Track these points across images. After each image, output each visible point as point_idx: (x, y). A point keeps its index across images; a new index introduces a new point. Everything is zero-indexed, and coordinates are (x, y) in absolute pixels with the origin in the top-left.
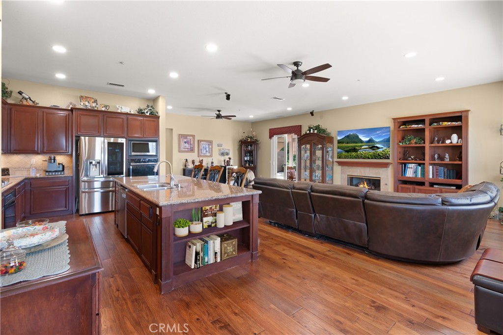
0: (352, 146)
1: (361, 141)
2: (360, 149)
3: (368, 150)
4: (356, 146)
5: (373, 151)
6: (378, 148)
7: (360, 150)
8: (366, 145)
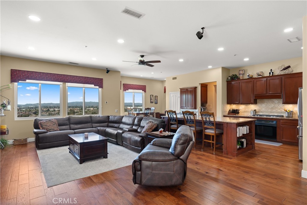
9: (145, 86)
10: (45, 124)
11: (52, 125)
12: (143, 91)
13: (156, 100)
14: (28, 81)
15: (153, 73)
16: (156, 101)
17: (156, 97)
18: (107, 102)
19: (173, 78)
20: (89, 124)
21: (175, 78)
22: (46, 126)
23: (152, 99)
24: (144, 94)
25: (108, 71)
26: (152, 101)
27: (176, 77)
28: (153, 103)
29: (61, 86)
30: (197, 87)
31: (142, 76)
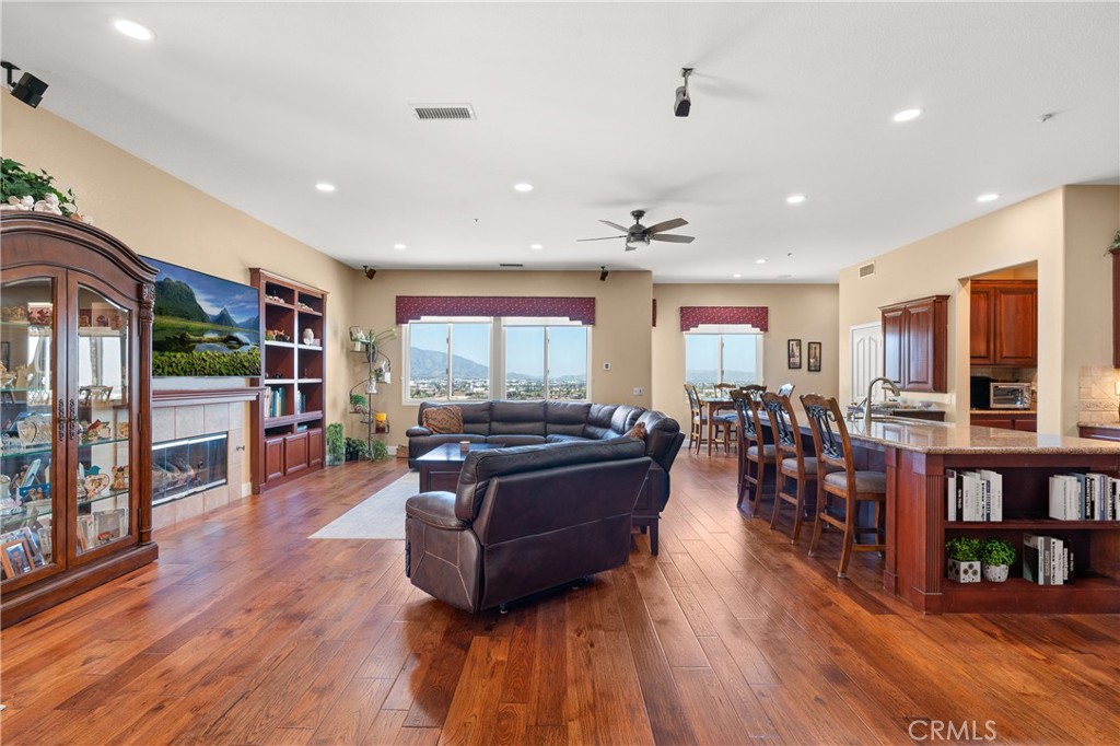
0: (174, 328)
1: (202, 317)
2: (200, 342)
3: (218, 345)
4: (187, 329)
5: (231, 352)
6: (240, 344)
7: (198, 346)
8: (214, 331)
9: (765, 310)
10: (434, 416)
11: (447, 418)
12: (753, 326)
13: (815, 357)
14: (424, 318)
15: (761, 261)
16: (812, 361)
17: (814, 346)
18: (607, 366)
19: (862, 269)
20: (538, 424)
21: (867, 270)
22: (434, 419)
23: (798, 354)
24: (760, 337)
25: (604, 275)
26: (797, 360)
27: (872, 265)
28: (800, 367)
29: (491, 325)
30: (947, 297)
31: (737, 276)
